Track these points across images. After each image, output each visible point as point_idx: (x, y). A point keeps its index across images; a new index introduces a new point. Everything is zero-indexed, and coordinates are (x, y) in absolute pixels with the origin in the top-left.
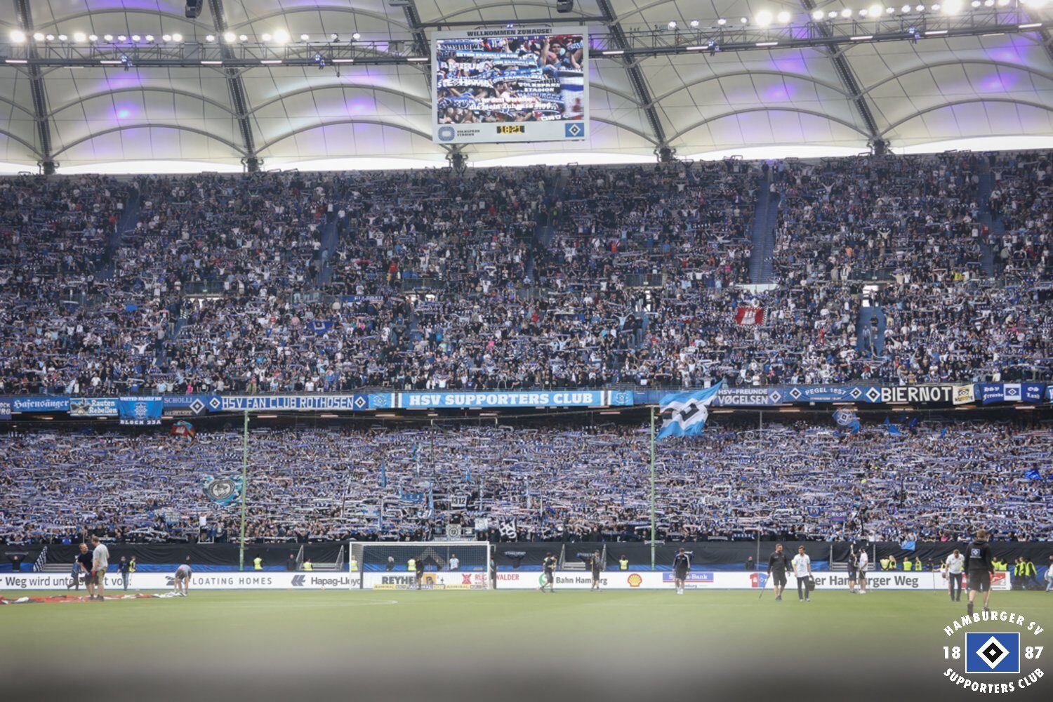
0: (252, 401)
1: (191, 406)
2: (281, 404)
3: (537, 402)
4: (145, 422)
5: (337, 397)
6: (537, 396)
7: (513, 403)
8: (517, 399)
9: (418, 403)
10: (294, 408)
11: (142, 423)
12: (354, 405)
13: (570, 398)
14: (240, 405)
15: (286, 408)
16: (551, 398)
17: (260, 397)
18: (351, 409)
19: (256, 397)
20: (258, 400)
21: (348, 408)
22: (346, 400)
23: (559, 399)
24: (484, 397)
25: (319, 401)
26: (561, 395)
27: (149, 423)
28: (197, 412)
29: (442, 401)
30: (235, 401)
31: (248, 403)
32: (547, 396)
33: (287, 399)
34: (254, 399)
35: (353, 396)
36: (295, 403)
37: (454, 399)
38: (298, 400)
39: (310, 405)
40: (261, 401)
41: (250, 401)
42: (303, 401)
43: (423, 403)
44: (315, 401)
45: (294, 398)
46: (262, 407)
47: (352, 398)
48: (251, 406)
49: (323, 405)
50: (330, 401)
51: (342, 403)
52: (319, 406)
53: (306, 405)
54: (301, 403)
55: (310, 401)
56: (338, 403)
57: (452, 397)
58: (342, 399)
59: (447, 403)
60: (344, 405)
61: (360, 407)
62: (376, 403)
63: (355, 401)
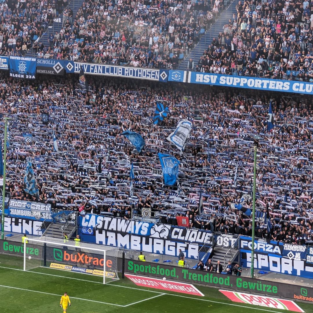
0: (94, 68)
1: (54, 67)
2: (112, 72)
3: (281, 88)
4: (25, 76)
5: (149, 70)
6: (281, 83)
7: (265, 87)
8: (268, 85)
9: (201, 81)
10: (120, 75)
11: (23, 76)
12: (160, 77)
13: (304, 88)
15: (115, 75)
16: (291, 86)
17: (99, 65)
18: (158, 80)
20: (97, 67)
21: (156, 79)
22: (155, 73)
24: (246, 80)
25: (137, 71)
26: (298, 84)
27: (27, 77)
28: (58, 72)
29: (218, 80)
30: (83, 66)
31: (91, 69)
32: (289, 84)
33: (116, 68)
34: (95, 66)
35: (159, 70)
36: (121, 71)
37: (226, 80)
38: (123, 69)
39: (131, 74)
40: (99, 67)
41: (92, 67)
42: (127, 71)
43: (205, 81)
44: (134, 71)
45: (120, 67)
46: (100, 72)
47: (158, 72)
48: (93, 71)
49: (140, 75)
50: (144, 72)
51: (152, 74)
52: (137, 76)
53: (128, 74)
54: (125, 72)
55: (131, 71)
56: (150, 74)
57: (225, 77)
58: (152, 72)
59: (221, 82)
60: (153, 76)
61: (163, 79)
62: (174, 77)
63: (160, 74)
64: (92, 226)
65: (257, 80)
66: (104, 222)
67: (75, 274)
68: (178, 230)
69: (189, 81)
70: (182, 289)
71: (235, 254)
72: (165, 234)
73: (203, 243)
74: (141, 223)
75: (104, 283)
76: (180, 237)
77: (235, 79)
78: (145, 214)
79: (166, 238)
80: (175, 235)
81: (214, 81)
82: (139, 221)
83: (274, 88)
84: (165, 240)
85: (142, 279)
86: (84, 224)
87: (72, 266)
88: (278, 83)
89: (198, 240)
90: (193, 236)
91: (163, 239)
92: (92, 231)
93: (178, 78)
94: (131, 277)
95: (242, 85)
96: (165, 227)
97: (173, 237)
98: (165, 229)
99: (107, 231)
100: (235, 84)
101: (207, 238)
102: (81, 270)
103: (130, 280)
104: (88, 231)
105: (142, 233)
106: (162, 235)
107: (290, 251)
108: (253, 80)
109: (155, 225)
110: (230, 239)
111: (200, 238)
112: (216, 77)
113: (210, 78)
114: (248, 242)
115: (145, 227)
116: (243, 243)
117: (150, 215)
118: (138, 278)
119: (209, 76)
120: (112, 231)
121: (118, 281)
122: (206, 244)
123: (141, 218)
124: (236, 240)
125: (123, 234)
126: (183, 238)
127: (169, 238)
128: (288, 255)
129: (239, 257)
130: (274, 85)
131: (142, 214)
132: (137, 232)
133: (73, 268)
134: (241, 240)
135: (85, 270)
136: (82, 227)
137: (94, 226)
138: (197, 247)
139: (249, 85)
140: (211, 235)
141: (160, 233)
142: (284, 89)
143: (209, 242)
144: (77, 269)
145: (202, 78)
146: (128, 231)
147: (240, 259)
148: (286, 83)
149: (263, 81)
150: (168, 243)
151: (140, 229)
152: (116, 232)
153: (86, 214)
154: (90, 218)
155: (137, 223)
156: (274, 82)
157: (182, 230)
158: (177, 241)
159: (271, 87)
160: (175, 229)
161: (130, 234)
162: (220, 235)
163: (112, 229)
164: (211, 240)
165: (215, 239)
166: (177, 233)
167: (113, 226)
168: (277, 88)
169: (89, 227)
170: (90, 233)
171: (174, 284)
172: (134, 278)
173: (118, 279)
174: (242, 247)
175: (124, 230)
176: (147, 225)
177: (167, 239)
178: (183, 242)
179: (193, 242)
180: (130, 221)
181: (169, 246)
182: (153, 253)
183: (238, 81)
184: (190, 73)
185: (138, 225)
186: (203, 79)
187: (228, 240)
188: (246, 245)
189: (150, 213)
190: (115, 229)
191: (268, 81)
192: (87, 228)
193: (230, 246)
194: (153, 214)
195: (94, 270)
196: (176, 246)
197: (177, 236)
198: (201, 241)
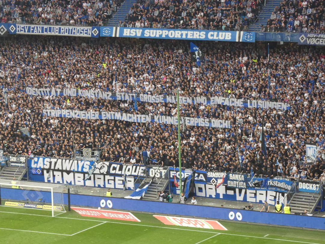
0: (34, 28)
2: (50, 31)
3: (198, 37)
5: (82, 28)
6: (198, 33)
7: (184, 37)
8: (187, 35)
9: (128, 35)
10: (57, 34)
12: (92, 33)
13: (218, 36)
14: (26, 31)
15: (53, 34)
16: (206, 35)
17: (38, 26)
18: (90, 36)
19: (36, 26)
20: (37, 27)
21: (88, 36)
22: (87, 30)
23: (212, 35)
24: (167, 32)
25: (72, 30)
26: (212, 33)
28: (2, 34)
29: (143, 33)
30: (24, 28)
31: (31, 29)
32: (204, 33)
33: (53, 28)
34: (35, 27)
35: (91, 28)
36: (58, 30)
37: (150, 33)
38: (60, 28)
39: (66, 32)
40: (39, 28)
41: (32, 28)
42: (63, 29)
43: (131, 35)
44: (69, 29)
45: (57, 27)
46: (39, 32)
47: (90, 29)
48: (33, 31)
49: (74, 32)
50: (78, 30)
51: (85, 32)
52: (71, 33)
53: (64, 32)
54: (62, 31)
55: (67, 29)
56: (83, 32)
57: (149, 31)
58: (85, 29)
59: (145, 35)
60: (86, 33)
61: (95, 35)
62: (105, 33)
63: (92, 31)
64: (40, 167)
65: (177, 32)
66: (51, 163)
67: (27, 210)
68: (115, 165)
69: (118, 36)
70: (121, 216)
71: (166, 183)
72: (104, 170)
73: (137, 176)
74: (83, 162)
75: (53, 216)
76: (118, 172)
77: (158, 31)
78: (86, 153)
79: (105, 173)
80: (113, 170)
81: (139, 35)
82: (81, 161)
83: (192, 37)
84: (104, 175)
85: (86, 210)
86: (33, 166)
87: (24, 204)
88: (195, 32)
89: (133, 173)
90: (129, 170)
91: (102, 174)
92: (41, 172)
93: (108, 33)
94: (77, 209)
95: (164, 36)
96: (104, 164)
97: (112, 172)
98: (104, 165)
99: (54, 170)
100: (158, 36)
101: (141, 171)
102: (32, 206)
103: (76, 212)
104: (37, 171)
105: (85, 170)
106: (102, 171)
107: (212, 178)
108: (173, 32)
109: (96, 163)
110: (161, 171)
111: (135, 171)
112: (141, 30)
113: (136, 32)
114: (177, 172)
115: (87, 165)
116: (172, 174)
117: (90, 155)
118: (82, 210)
119: (135, 30)
120: (58, 170)
121: (65, 213)
122: (141, 176)
123: (82, 158)
124: (166, 171)
125: (68, 172)
126: (120, 173)
127: (108, 173)
128: (211, 181)
129: (169, 185)
130: (192, 35)
131: (84, 154)
132: (80, 170)
133: (26, 205)
134: (170, 171)
135: (36, 206)
136: (32, 168)
137: (42, 167)
138: (132, 179)
139: (170, 36)
140: (144, 168)
141: (100, 169)
142: (201, 37)
143: (142, 175)
144: (29, 206)
145: (128, 32)
146: (72, 169)
147: (170, 187)
148: (202, 33)
149: (183, 32)
150: (107, 177)
151: (83, 167)
152: (62, 171)
153: (34, 157)
154: (38, 160)
155: (79, 162)
156: (192, 32)
157: (119, 166)
158: (115, 175)
159: (190, 37)
160: (113, 165)
161: (74, 172)
162: (152, 168)
163: (59, 169)
164: (144, 173)
165: (148, 171)
166: (114, 169)
167: (58, 166)
168: (195, 37)
169: (38, 168)
170: (39, 173)
171: (114, 213)
172: (79, 210)
173: (65, 212)
174: (171, 176)
175: (68, 169)
176: (89, 163)
177: (106, 175)
178: (121, 175)
179: (129, 176)
180: (74, 160)
181: (108, 180)
182: (95, 187)
183: (161, 34)
184: (118, 28)
185: (80, 164)
186: (130, 33)
187: (159, 171)
188: (175, 175)
189: (91, 153)
190: (60, 168)
191: (186, 32)
192: (36, 169)
193: (161, 177)
194: (93, 154)
195: (44, 206)
196: (114, 180)
197: (115, 171)
198: (136, 174)
